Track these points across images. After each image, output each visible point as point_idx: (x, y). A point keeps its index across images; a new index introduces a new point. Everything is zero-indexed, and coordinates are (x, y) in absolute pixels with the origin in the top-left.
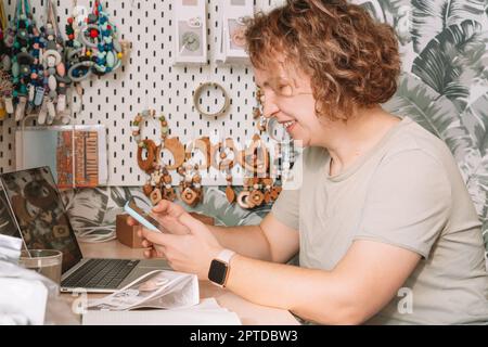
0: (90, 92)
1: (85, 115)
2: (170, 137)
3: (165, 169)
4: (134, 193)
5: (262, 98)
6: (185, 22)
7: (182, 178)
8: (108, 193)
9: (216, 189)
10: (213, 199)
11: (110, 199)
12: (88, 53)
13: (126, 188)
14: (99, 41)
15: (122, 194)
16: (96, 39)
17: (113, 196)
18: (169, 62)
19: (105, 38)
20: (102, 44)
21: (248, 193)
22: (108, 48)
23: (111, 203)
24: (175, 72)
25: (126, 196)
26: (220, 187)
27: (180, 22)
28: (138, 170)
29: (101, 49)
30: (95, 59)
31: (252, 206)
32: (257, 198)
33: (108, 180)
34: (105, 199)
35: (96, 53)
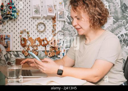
0: (7, 24)
1: (6, 31)
2: (30, 37)
3: (28, 46)
4: (19, 53)
5: (55, 27)
6: (35, 6)
7: (33, 49)
8: (12, 53)
9: (42, 52)
10: (41, 54)
11: (12, 55)
12: (9, 13)
13: (17, 52)
14: (12, 9)
15: (16, 53)
16: (11, 9)
17: (13, 54)
18: (29, 16)
19: (14, 9)
20: (13, 10)
21: (50, 53)
22: (15, 11)
23: (13, 56)
24: (31, 19)
25: (17, 54)
26: (43, 51)
27: (34, 6)
28: (20, 46)
29: (13, 12)
30: (11, 15)
31: (52, 56)
32: (53, 54)
33: (12, 49)
34: (11, 55)
35: (11, 13)
